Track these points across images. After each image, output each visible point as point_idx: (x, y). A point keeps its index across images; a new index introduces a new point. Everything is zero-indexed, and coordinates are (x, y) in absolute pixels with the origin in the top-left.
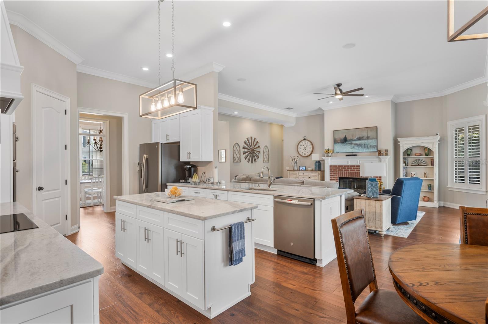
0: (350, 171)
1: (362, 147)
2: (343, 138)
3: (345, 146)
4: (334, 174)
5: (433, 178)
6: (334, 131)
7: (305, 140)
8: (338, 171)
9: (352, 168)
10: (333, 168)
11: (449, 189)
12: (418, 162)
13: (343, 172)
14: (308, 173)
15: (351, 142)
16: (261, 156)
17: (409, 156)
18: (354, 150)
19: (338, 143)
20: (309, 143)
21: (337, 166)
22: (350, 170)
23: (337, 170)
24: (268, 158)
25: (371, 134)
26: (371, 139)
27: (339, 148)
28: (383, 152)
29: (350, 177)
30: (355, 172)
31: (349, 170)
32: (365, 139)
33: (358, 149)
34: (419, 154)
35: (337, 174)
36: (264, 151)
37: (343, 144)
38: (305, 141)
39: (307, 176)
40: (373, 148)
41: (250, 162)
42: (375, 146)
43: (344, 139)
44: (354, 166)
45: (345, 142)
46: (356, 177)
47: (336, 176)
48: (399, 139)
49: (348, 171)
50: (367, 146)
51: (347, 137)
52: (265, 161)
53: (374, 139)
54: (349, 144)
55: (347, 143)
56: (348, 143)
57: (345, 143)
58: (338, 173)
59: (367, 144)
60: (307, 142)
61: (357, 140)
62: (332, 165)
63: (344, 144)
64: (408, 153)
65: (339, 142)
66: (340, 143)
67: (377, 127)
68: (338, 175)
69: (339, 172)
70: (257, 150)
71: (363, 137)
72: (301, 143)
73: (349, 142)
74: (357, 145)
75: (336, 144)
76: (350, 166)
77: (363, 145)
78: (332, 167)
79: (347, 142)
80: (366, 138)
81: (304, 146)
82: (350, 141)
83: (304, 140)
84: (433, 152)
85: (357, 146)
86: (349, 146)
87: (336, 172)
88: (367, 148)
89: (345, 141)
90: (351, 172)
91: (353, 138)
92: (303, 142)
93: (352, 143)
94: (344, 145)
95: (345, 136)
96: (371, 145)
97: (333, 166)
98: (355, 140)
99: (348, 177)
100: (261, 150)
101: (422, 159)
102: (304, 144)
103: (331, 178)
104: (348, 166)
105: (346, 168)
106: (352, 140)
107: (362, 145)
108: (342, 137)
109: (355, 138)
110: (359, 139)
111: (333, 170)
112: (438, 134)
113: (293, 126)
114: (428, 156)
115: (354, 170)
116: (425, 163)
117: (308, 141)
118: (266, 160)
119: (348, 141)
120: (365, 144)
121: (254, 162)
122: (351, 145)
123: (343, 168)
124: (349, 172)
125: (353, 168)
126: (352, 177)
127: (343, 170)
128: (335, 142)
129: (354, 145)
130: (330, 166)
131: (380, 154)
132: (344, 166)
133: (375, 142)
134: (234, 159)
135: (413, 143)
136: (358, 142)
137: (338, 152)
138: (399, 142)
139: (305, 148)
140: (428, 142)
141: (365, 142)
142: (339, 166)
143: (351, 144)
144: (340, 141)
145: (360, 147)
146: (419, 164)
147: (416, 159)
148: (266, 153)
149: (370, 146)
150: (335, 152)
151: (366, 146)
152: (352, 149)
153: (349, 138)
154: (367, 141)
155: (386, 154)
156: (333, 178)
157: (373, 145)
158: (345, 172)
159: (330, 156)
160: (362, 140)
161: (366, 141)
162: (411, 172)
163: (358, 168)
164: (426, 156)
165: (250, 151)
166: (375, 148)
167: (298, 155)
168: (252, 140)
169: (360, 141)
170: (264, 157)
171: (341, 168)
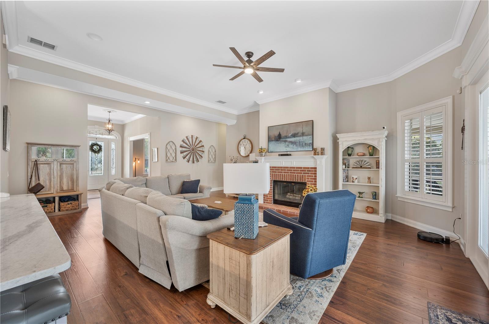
0: (283, 174)
1: (296, 146)
2: (277, 135)
3: (280, 145)
5: (379, 184)
6: (268, 127)
7: (244, 138)
9: (285, 170)
11: (399, 199)
12: (360, 163)
15: (285, 140)
16: (205, 156)
17: (350, 156)
18: (288, 149)
19: (273, 141)
20: (249, 142)
22: (284, 172)
24: (215, 158)
25: (307, 129)
26: (306, 135)
27: (273, 146)
28: (319, 150)
29: (283, 180)
30: (289, 175)
31: (282, 172)
32: (300, 136)
33: (293, 148)
34: (362, 154)
36: (209, 151)
37: (277, 142)
38: (244, 140)
40: (309, 147)
41: (190, 162)
42: (311, 143)
43: (278, 136)
44: (288, 168)
46: (290, 181)
48: (338, 135)
50: (302, 143)
51: (281, 134)
52: (210, 161)
53: (310, 135)
54: (283, 142)
55: (281, 141)
56: (283, 141)
57: (279, 141)
59: (301, 142)
60: (247, 140)
61: (292, 137)
63: (279, 142)
64: (349, 152)
65: (273, 139)
66: (274, 140)
67: (313, 121)
70: (201, 149)
71: (298, 133)
72: (241, 143)
73: (284, 140)
74: (292, 143)
75: (270, 142)
76: (284, 167)
77: (297, 142)
79: (281, 140)
80: (301, 135)
81: (244, 145)
82: (284, 138)
84: (379, 151)
85: (292, 144)
86: (284, 145)
88: (301, 145)
89: (279, 138)
90: (285, 175)
91: (287, 135)
92: (243, 140)
93: (286, 140)
94: (278, 144)
95: (280, 133)
96: (306, 142)
98: (289, 138)
99: (281, 180)
100: (206, 149)
101: (365, 159)
102: (244, 143)
104: (282, 167)
105: (280, 170)
106: (286, 137)
108: (276, 133)
109: (290, 135)
110: (294, 135)
112: (385, 127)
113: (235, 124)
114: (372, 156)
115: (288, 173)
116: (369, 165)
118: (212, 160)
119: (282, 139)
120: (299, 142)
121: (195, 162)
122: (286, 143)
123: (277, 170)
124: (282, 175)
125: (287, 170)
127: (276, 172)
128: (270, 139)
129: (289, 142)
131: (315, 154)
132: (278, 167)
133: (310, 139)
134: (168, 158)
135: (355, 140)
136: (293, 139)
137: (272, 151)
138: (338, 139)
139: (245, 147)
140: (373, 139)
141: (300, 139)
143: (285, 141)
144: (275, 138)
145: (295, 146)
146: (361, 167)
147: (358, 160)
148: (212, 153)
149: (305, 144)
150: (269, 151)
152: (286, 147)
153: (283, 135)
154: (302, 138)
155: (322, 154)
157: (309, 142)
158: (278, 174)
159: (264, 155)
160: (297, 137)
161: (301, 138)
162: (352, 176)
163: (292, 170)
164: (370, 156)
165: (190, 150)
166: (310, 146)
167: (238, 155)
168: (193, 139)
169: (295, 137)
170: (209, 157)
171: (275, 169)
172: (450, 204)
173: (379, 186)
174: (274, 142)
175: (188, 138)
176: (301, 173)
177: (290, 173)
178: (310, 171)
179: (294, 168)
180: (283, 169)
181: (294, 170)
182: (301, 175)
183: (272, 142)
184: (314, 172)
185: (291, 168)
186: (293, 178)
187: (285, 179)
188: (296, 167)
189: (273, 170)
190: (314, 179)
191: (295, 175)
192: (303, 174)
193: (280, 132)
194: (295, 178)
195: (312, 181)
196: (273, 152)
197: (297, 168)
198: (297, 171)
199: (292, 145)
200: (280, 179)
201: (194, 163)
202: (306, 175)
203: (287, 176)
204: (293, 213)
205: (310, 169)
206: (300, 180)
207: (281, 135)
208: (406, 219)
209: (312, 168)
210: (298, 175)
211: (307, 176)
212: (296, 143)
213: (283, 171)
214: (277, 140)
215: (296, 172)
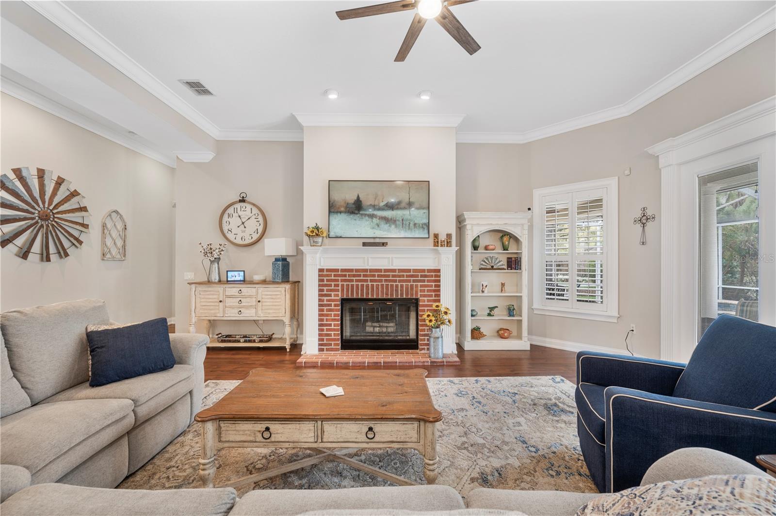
0: (370, 284)
1: (396, 227)
2: (353, 202)
3: (358, 222)
4: (331, 290)
5: (521, 293)
6: (329, 181)
7: (243, 200)
8: (340, 283)
9: (374, 276)
10: (327, 275)
12: (490, 261)
13: (352, 286)
14: (254, 290)
15: (371, 213)
16: (92, 239)
17: (477, 250)
18: (379, 233)
19: (340, 212)
20: (255, 211)
21: (337, 270)
22: (371, 281)
23: (337, 281)
24: (124, 247)
25: (417, 197)
26: (416, 208)
27: (342, 224)
28: (442, 237)
29: (370, 297)
30: (382, 285)
31: (366, 281)
32: (405, 208)
33: (389, 231)
34: (491, 247)
35: (338, 290)
36: (104, 226)
37: (352, 216)
38: (242, 204)
39: (250, 297)
40: (421, 230)
41: (34, 257)
42: (425, 224)
43: (354, 204)
44: (380, 270)
45: (356, 212)
46: (385, 297)
47: (335, 295)
49: (365, 284)
50: (408, 223)
51: (361, 199)
52: (108, 256)
53: (423, 209)
54: (367, 218)
55: (362, 215)
56: (365, 215)
57: (357, 214)
58: (340, 288)
59: (407, 220)
60: (249, 207)
61: (386, 208)
62: (325, 268)
63: (356, 217)
65: (342, 209)
66: (345, 212)
67: (429, 181)
68: (340, 293)
69: (342, 286)
70: (76, 217)
71: (399, 203)
72: (231, 210)
73: (368, 213)
74: (386, 220)
75: (335, 215)
76: (371, 270)
77: (398, 220)
78: (325, 273)
79: (361, 213)
80: (407, 206)
81: (240, 217)
82: (368, 209)
83: (240, 201)
84: (521, 242)
85: (387, 223)
86: (368, 223)
87: (335, 285)
88: (407, 228)
89: (356, 208)
90: (372, 286)
91: (376, 203)
92: (238, 206)
94: (355, 220)
95: (358, 196)
96: (416, 222)
97: (328, 270)
98: (380, 209)
99: (365, 297)
100: (94, 219)
101: (496, 256)
102: (240, 213)
104: (366, 270)
105: (360, 276)
106: (374, 207)
107: (397, 222)
108: (351, 198)
109: (382, 204)
110: (390, 207)
111: (328, 280)
113: (207, 161)
114: (507, 250)
115: (381, 281)
117: (251, 206)
118: (114, 251)
119: (365, 210)
120: (403, 220)
121: (53, 257)
122: (372, 219)
123: (354, 276)
124: (367, 286)
125: (379, 276)
126: (375, 297)
127: (352, 281)
128: (333, 209)
129: (379, 219)
130: (321, 270)
131: (436, 244)
132: (357, 270)
133: (424, 216)
136: (388, 214)
137: (339, 235)
139: (243, 223)
141: (404, 215)
142: (343, 270)
143: (372, 216)
144: (346, 207)
145: (393, 226)
146: (492, 267)
147: (486, 256)
148: (114, 234)
149: (415, 224)
150: (332, 234)
151: (404, 224)
152: (373, 228)
153: (366, 201)
154: (408, 212)
155: (449, 244)
156: (328, 301)
157: (421, 222)
158: (357, 286)
159: (320, 244)
160: (397, 209)
162: (482, 283)
163: (388, 276)
165: (34, 219)
166: (424, 228)
167: (223, 241)
168: (46, 182)
169: (393, 210)
170: (104, 243)
171: (349, 274)
172: (615, 313)
173: (521, 296)
174: (343, 217)
175: (24, 174)
176: (409, 281)
177: (386, 281)
178: (426, 276)
179: (394, 271)
180: (368, 273)
181: (393, 276)
182: (409, 284)
183: (339, 214)
184: (434, 278)
185: (386, 271)
186: (392, 291)
187: (372, 295)
188: (399, 269)
189: (345, 276)
190: (434, 291)
191: (397, 286)
192: (412, 283)
193: (360, 196)
194: (396, 290)
195: (431, 296)
196: (341, 237)
197: (400, 270)
198: (399, 276)
199: (388, 225)
200: (362, 295)
201: (48, 260)
202: (419, 284)
203: (377, 288)
204: (409, 363)
205: (426, 273)
206: (407, 294)
207: (361, 201)
209: (429, 271)
210: (402, 286)
211: (421, 286)
212: (395, 221)
213: (369, 278)
214: (352, 213)
215: (398, 279)
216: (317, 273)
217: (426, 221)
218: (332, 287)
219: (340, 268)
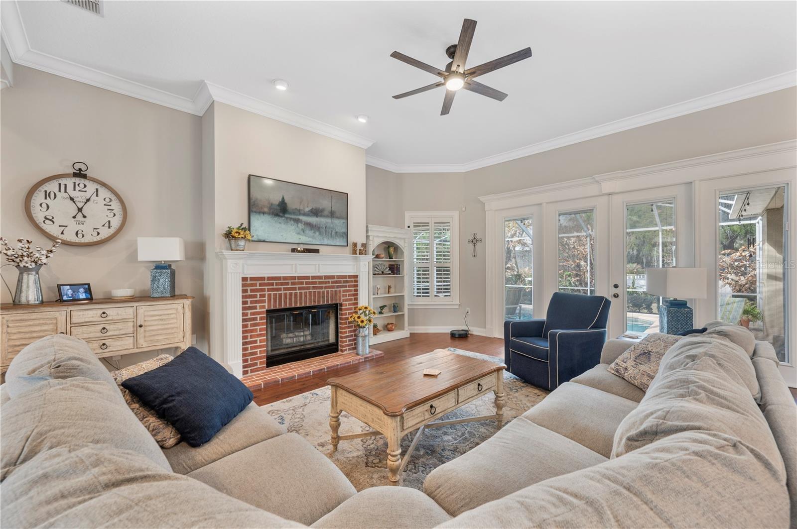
0: (298, 291)
1: (320, 234)
2: (277, 204)
3: (283, 226)
4: (256, 302)
5: (403, 293)
6: (250, 175)
7: (80, 174)
8: (266, 293)
9: (302, 283)
10: (252, 285)
13: (280, 295)
14: (131, 311)
15: (297, 217)
19: (264, 213)
20: (105, 194)
21: (263, 279)
22: (300, 289)
23: (263, 290)
25: (338, 207)
26: (338, 218)
27: (262, 226)
28: (359, 247)
30: (310, 293)
31: (295, 289)
32: (327, 216)
33: (313, 237)
34: (381, 256)
35: (264, 301)
37: (276, 219)
38: (78, 180)
39: (124, 320)
40: (341, 238)
42: (344, 233)
43: (279, 205)
44: (307, 278)
45: (281, 215)
46: (312, 304)
47: (262, 307)
48: (370, 227)
49: (293, 292)
50: (330, 231)
51: (286, 201)
53: (343, 219)
54: (292, 222)
55: (287, 218)
56: (291, 219)
57: (282, 217)
58: (266, 298)
59: (330, 228)
60: (92, 186)
61: (311, 214)
62: (249, 276)
63: (281, 220)
65: (266, 210)
66: (269, 214)
67: (347, 193)
68: (266, 304)
69: (269, 295)
71: (322, 210)
72: (51, 186)
73: (293, 217)
74: (310, 225)
75: (257, 216)
76: (299, 278)
77: (322, 227)
78: (249, 282)
79: (286, 216)
80: (329, 215)
81: (72, 199)
82: (294, 213)
83: (75, 175)
84: (404, 253)
85: (311, 230)
86: (293, 227)
87: (261, 296)
88: (330, 235)
89: (281, 210)
90: (301, 293)
91: (301, 208)
92: (70, 182)
93: (299, 219)
94: (280, 223)
95: (283, 198)
96: (337, 230)
97: (252, 279)
98: (305, 214)
102: (72, 193)
103: (247, 315)
105: (288, 284)
106: (299, 212)
107: (321, 229)
108: (276, 199)
109: (307, 209)
110: (316, 213)
111: (252, 291)
115: (308, 288)
117: (96, 186)
119: (290, 213)
120: (326, 227)
122: (298, 224)
123: (282, 284)
124: (296, 294)
125: (307, 283)
126: (303, 305)
127: (280, 289)
128: (253, 207)
129: (304, 224)
130: (244, 279)
131: (354, 252)
132: (285, 278)
133: (343, 226)
135: (386, 237)
136: (313, 220)
137: (262, 239)
139: (80, 210)
140: (400, 238)
141: (327, 223)
142: (269, 278)
143: (297, 221)
144: (270, 208)
145: (317, 233)
146: (382, 272)
149: (336, 233)
151: (328, 232)
152: (298, 234)
153: (292, 204)
154: (331, 221)
156: (252, 314)
157: (341, 231)
158: (285, 294)
159: (242, 248)
160: (321, 216)
161: (329, 220)
163: (315, 283)
164: (390, 258)
166: (343, 237)
169: (317, 217)
171: (276, 283)
172: (458, 303)
173: (403, 295)
174: (267, 218)
176: (333, 287)
177: (314, 288)
178: (347, 282)
179: (320, 277)
180: (297, 281)
181: (320, 283)
182: (334, 290)
183: (262, 215)
184: (353, 284)
185: (313, 277)
186: (319, 297)
187: (301, 303)
188: (325, 276)
189: (272, 284)
190: (354, 295)
191: (323, 292)
192: (336, 289)
193: (285, 198)
194: (322, 297)
195: (351, 300)
196: (264, 241)
197: (327, 277)
198: (325, 283)
199: (313, 231)
200: (290, 304)
202: (342, 289)
203: (306, 296)
205: (347, 279)
206: (332, 300)
207: (286, 204)
208: (416, 327)
209: (350, 277)
210: (328, 292)
211: (344, 291)
212: (319, 228)
213: (297, 286)
214: (277, 215)
215: (324, 285)
216: (240, 282)
217: (344, 230)
218: (257, 298)
219: (266, 276)
